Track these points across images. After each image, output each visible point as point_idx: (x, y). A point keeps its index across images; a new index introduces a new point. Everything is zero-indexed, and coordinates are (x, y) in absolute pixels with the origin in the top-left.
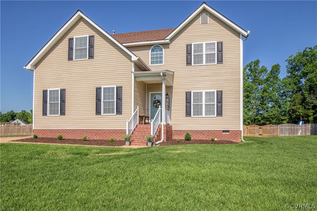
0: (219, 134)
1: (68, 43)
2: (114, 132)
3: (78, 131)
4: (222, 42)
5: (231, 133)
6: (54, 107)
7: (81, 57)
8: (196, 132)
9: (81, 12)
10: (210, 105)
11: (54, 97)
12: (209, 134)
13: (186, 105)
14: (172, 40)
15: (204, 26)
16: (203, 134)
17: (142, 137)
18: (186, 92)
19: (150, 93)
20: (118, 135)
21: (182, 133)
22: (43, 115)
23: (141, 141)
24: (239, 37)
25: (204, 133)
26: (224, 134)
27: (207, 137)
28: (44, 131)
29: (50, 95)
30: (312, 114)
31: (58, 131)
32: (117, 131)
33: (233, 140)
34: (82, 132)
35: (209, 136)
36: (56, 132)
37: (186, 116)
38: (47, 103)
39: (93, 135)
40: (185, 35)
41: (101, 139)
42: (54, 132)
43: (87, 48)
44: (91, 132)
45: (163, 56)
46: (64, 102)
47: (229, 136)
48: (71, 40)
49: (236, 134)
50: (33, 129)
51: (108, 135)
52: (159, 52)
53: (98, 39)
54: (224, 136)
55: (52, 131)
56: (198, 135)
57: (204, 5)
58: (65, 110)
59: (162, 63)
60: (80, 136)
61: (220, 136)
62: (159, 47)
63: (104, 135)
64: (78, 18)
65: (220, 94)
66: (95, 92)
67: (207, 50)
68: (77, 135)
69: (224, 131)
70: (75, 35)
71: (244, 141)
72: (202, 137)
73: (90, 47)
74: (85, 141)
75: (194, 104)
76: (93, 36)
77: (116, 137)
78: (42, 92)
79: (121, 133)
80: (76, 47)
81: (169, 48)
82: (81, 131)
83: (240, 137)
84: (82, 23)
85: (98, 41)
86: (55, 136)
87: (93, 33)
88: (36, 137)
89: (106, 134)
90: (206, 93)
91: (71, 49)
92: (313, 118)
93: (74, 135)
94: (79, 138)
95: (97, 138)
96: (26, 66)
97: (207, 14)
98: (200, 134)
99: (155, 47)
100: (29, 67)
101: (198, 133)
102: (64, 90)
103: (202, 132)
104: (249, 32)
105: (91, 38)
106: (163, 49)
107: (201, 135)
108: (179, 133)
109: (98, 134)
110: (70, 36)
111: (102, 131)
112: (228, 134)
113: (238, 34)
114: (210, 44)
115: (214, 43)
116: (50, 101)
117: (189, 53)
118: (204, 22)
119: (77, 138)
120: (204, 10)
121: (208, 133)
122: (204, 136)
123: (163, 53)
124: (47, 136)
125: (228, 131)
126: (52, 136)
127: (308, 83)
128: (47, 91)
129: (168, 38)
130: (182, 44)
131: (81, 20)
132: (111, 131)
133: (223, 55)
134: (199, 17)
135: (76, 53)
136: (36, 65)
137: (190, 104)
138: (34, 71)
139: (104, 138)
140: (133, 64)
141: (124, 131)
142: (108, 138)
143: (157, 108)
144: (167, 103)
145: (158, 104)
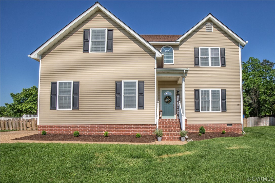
0: (224, 127)
1: (83, 34)
2: (136, 127)
3: (94, 126)
4: (225, 48)
5: (234, 126)
6: (65, 101)
7: (98, 49)
8: (204, 125)
9: (100, 4)
10: (215, 101)
11: (65, 90)
12: (216, 127)
13: (195, 101)
14: (182, 42)
15: (209, 33)
16: (210, 127)
17: (170, 132)
18: (195, 90)
19: (161, 89)
20: (139, 130)
21: (192, 126)
22: (51, 109)
23: (170, 136)
24: (238, 46)
25: (212, 126)
26: (228, 127)
27: (214, 130)
28: (52, 126)
29: (60, 87)
30: (248, 109)
31: (70, 126)
32: (139, 126)
33: (235, 132)
34: (99, 128)
35: (215, 128)
36: (68, 128)
37: (195, 111)
38: (56, 96)
39: (112, 130)
40: (193, 39)
41: (121, 134)
42: (64, 128)
43: (105, 41)
44: (110, 127)
45: (173, 56)
46: (77, 95)
47: (232, 128)
48: (86, 32)
49: (238, 127)
50: (38, 124)
51: (129, 130)
52: (169, 53)
53: (117, 34)
54: (228, 128)
55: (61, 126)
56: (206, 128)
57: (210, 16)
58: (78, 104)
59: (173, 63)
60: (97, 132)
61: (225, 128)
62: (169, 48)
63: (124, 130)
64: (96, 10)
65: (224, 92)
66: (115, 86)
67: (212, 55)
68: (93, 130)
69: (228, 124)
70: (92, 26)
71: (244, 132)
72: (210, 130)
73: (108, 40)
74: (107, 137)
75: (202, 100)
76: (112, 30)
77: (138, 132)
78: (50, 84)
79: (144, 127)
80: (92, 39)
81: (178, 49)
82: (97, 126)
83: (241, 129)
84: (99, 15)
85: (118, 35)
86: (66, 132)
87: (112, 27)
88: (45, 134)
89: (127, 129)
90: (212, 91)
91: (86, 40)
92: (249, 112)
93: (89, 131)
94: (95, 133)
95: (117, 133)
96: (30, 55)
97: (211, 24)
98: (207, 127)
99: (166, 48)
100: (34, 55)
101: (206, 126)
102: (78, 83)
103: (209, 125)
104: (247, 42)
105: (110, 31)
106: (173, 50)
107: (209, 128)
108: (189, 126)
109: (117, 129)
110: (85, 27)
111: (123, 126)
112: (232, 127)
113: (237, 43)
114: (215, 49)
115: (218, 49)
116: (60, 93)
117: (196, 55)
118: (209, 30)
119: (93, 133)
120: (209, 20)
121: (214, 126)
122: (212, 128)
123: (173, 54)
124: (55, 132)
125: (231, 124)
126: (63, 132)
127: (244, 87)
128: (56, 83)
129: (179, 40)
130: (190, 47)
131: (99, 12)
132: (132, 126)
133: (226, 59)
134: (204, 25)
135: (92, 45)
136: (43, 55)
137: (199, 100)
138: (41, 61)
139: (125, 133)
140: (155, 60)
141: (146, 126)
142: (129, 133)
143: (168, 104)
144: (177, 99)
145: (169, 99)
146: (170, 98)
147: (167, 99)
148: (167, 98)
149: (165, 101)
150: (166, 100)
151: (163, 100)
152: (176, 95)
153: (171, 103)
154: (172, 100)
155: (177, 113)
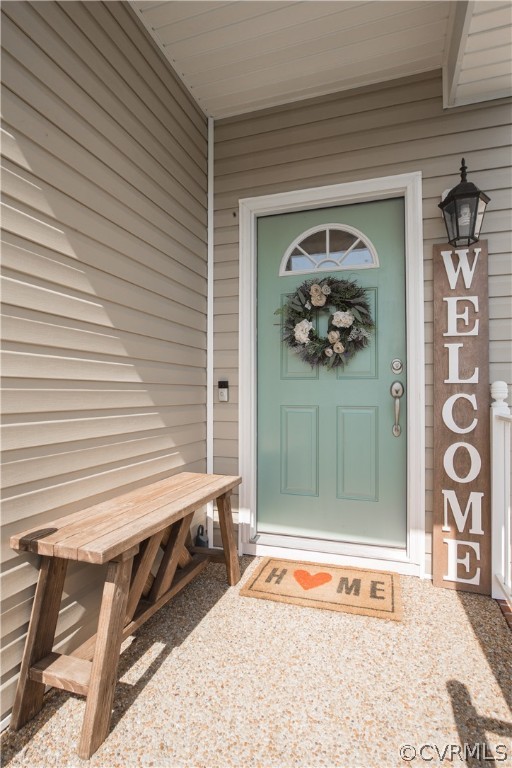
19: (250, 207)
143: (323, 369)
144: (452, 302)
145: (343, 318)
146: (345, 306)
147: (313, 313)
148: (318, 300)
149: (292, 341)
150: (302, 331)
151: (275, 334)
152: (437, 249)
153: (362, 361)
154: (369, 324)
155: (450, 495)
